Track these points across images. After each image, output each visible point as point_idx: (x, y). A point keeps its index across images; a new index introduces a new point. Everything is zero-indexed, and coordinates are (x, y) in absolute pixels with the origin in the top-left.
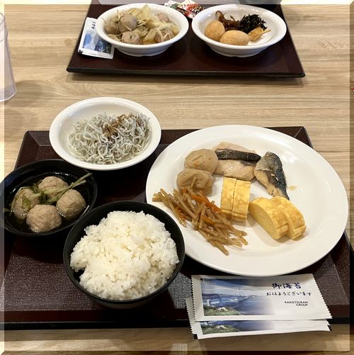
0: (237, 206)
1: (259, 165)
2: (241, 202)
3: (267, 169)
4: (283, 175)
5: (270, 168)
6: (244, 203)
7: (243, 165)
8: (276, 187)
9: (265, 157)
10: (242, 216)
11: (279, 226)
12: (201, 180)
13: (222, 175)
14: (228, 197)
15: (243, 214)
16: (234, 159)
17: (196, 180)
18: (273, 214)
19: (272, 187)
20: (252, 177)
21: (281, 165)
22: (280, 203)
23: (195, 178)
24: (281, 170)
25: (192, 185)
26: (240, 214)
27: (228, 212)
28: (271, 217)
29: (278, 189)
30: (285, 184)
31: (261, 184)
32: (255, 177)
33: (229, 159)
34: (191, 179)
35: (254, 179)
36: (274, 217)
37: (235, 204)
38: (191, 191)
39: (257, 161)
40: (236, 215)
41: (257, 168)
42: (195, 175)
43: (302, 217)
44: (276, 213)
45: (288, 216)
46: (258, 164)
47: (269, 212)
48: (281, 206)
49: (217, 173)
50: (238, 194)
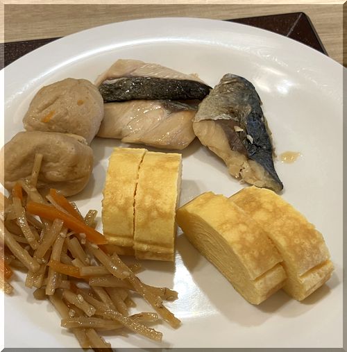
0: (145, 225)
1: (206, 108)
2: (155, 213)
3: (225, 116)
4: (264, 127)
5: (232, 113)
6: (163, 215)
7: (166, 112)
8: (249, 158)
9: (221, 87)
10: (162, 250)
11: (258, 273)
12: (56, 160)
13: (117, 139)
14: (121, 202)
15: (163, 245)
16: (146, 99)
17: (44, 161)
18: (242, 240)
19: (239, 161)
20: (189, 139)
21: (260, 103)
22: (259, 207)
23: (39, 156)
24: (258, 115)
25: (34, 174)
26: (155, 244)
27: (124, 241)
28: (236, 249)
29: (254, 163)
30: (271, 150)
31: (212, 154)
32: (196, 139)
33: (133, 99)
34: (28, 160)
35: (195, 144)
36: (245, 249)
37: (140, 218)
38: (32, 191)
39: (201, 98)
40: (145, 247)
41: (200, 115)
42: (38, 148)
43: (321, 241)
44: (250, 238)
45: (282, 242)
46: (203, 105)
47: (231, 236)
48: (260, 216)
49: (105, 136)
50: (147, 190)
